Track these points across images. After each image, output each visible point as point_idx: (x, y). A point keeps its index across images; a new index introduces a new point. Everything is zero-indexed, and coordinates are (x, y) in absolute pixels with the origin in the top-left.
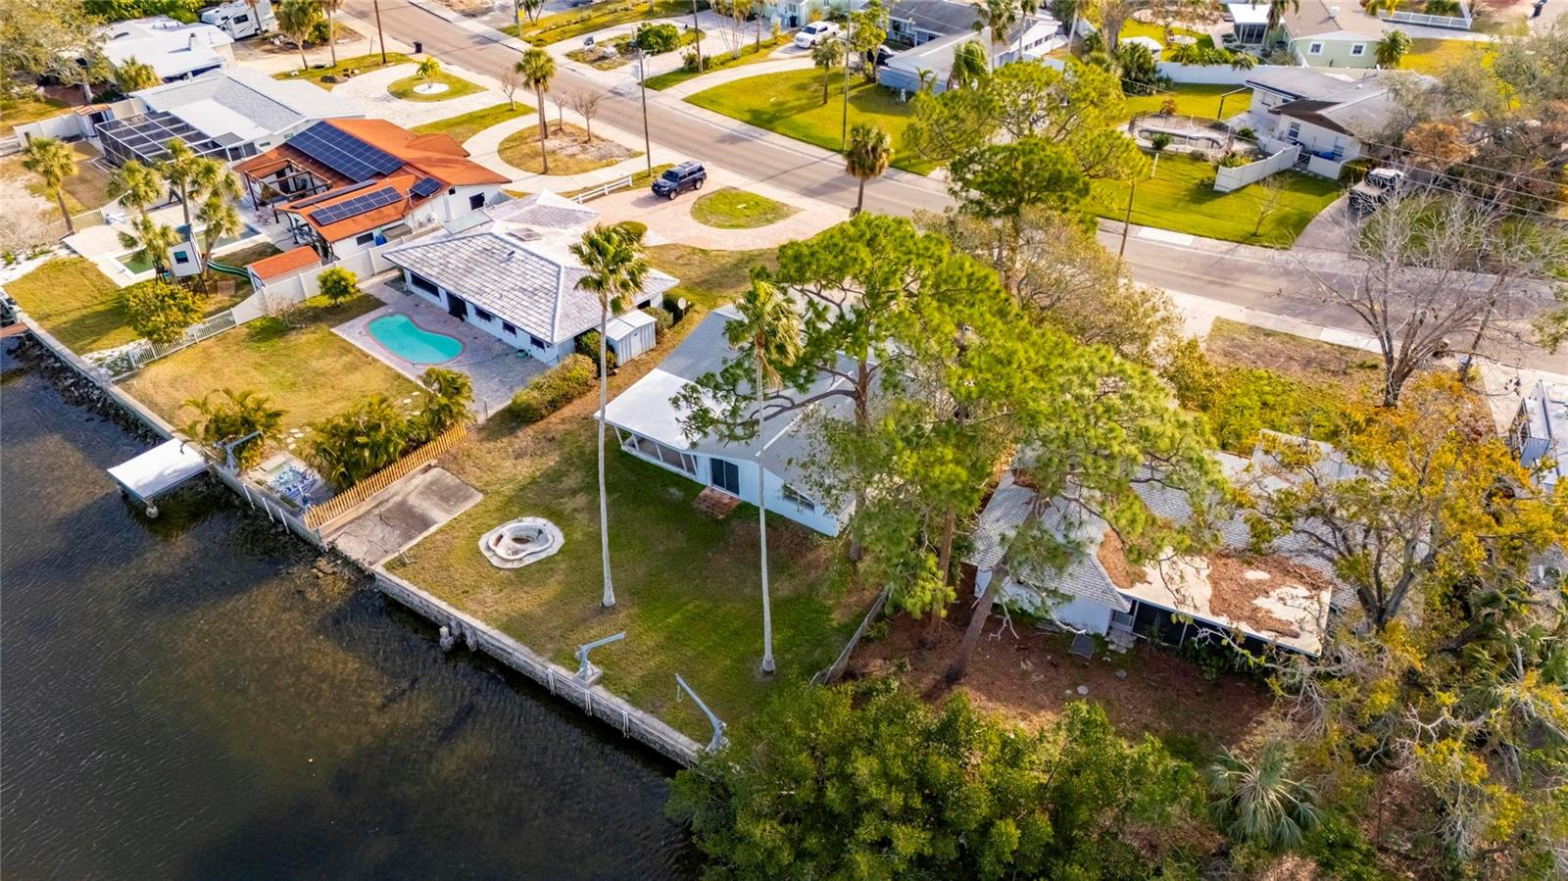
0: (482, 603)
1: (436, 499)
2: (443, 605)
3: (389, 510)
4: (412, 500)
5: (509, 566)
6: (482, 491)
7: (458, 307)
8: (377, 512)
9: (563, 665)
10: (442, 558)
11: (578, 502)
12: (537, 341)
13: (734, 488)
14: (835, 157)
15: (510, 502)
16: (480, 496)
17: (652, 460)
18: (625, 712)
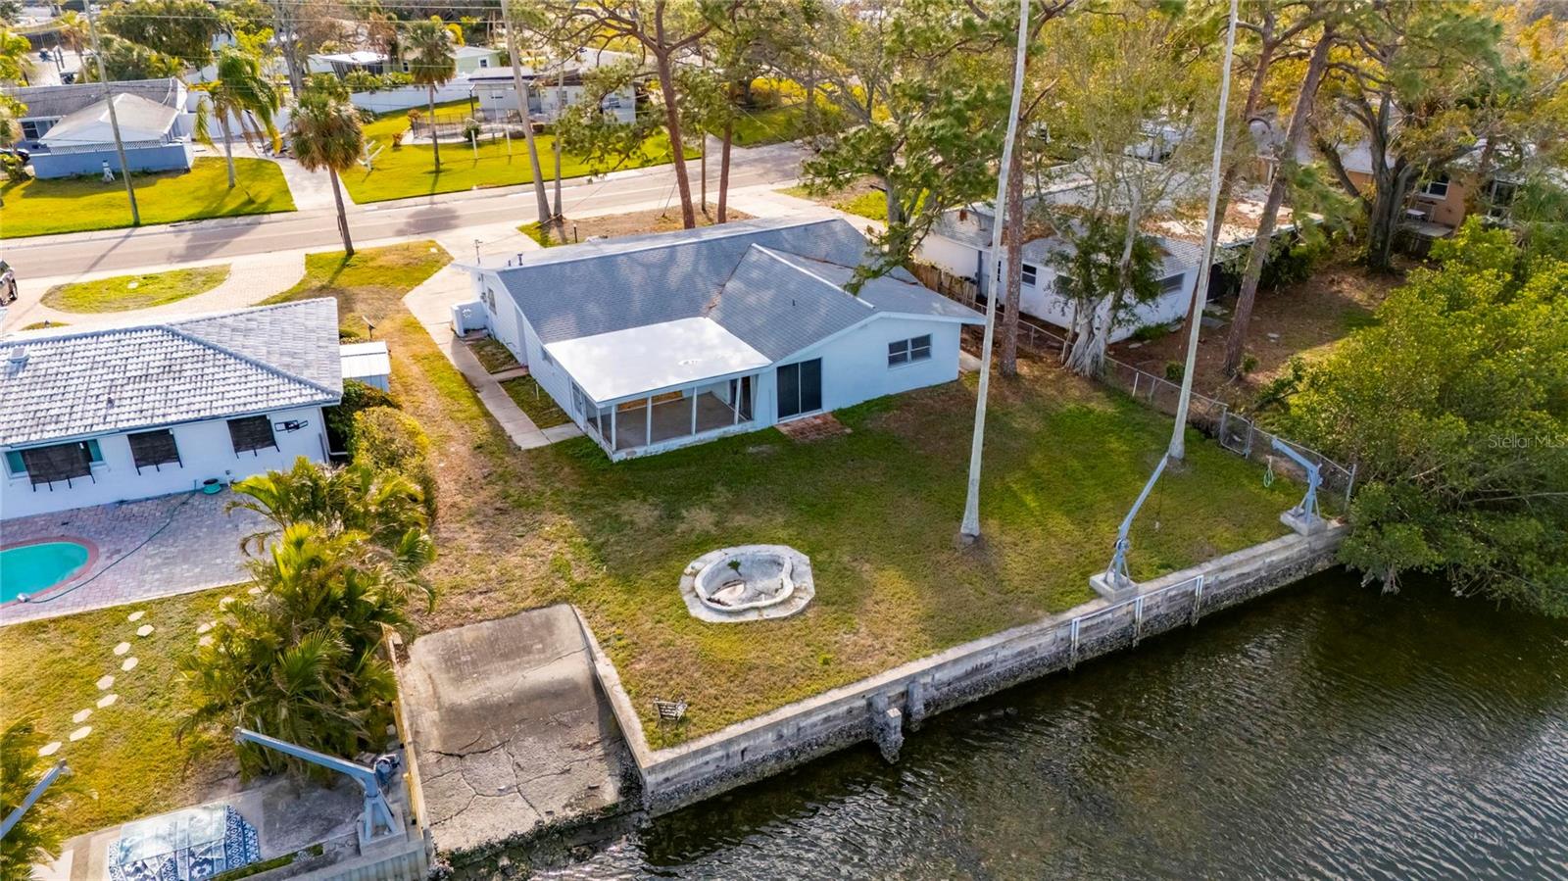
0: (864, 653)
1: (502, 665)
2: (836, 695)
3: (445, 740)
4: (466, 695)
5: (802, 603)
6: (554, 602)
8: (432, 758)
9: (1077, 605)
10: (714, 667)
11: (700, 518)
12: (251, 432)
13: (814, 401)
14: (139, 231)
15: (625, 577)
16: (565, 608)
17: (675, 444)
18: (1199, 578)
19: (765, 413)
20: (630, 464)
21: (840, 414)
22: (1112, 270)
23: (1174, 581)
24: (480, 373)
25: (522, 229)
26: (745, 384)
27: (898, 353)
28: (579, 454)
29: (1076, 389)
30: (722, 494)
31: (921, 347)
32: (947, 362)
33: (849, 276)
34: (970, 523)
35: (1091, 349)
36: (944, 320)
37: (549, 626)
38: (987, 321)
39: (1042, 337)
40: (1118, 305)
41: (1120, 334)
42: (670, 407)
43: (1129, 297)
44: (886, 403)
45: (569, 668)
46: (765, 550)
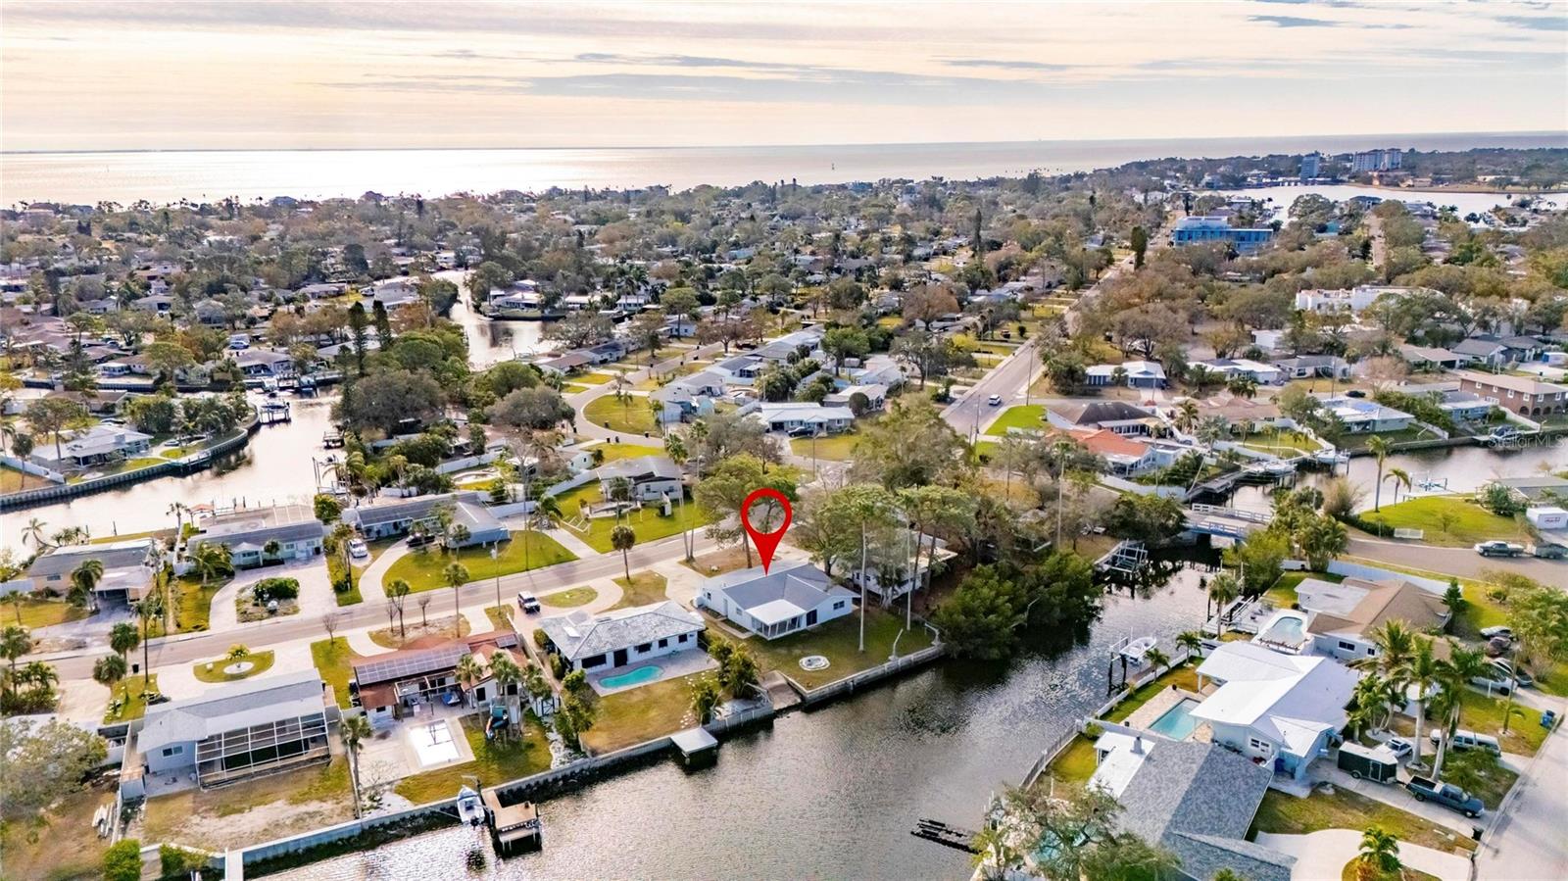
2: (839, 681)
5: (828, 665)
6: (775, 669)
7: (621, 657)
9: (886, 663)
10: (814, 678)
11: (797, 651)
12: (683, 638)
13: (815, 621)
14: (531, 572)
15: (786, 663)
16: (775, 672)
17: (782, 635)
18: (912, 657)
19: (804, 625)
20: (773, 640)
21: (823, 624)
22: (891, 580)
23: (907, 657)
24: (712, 618)
25: (680, 563)
26: (795, 621)
27: (836, 606)
28: (756, 639)
29: (885, 614)
30: (800, 646)
31: (842, 604)
32: (849, 608)
33: (825, 587)
34: (861, 647)
35: (887, 602)
36: (847, 596)
37: (774, 675)
38: (862, 596)
39: (873, 598)
40: (894, 590)
41: (895, 597)
42: (782, 625)
43: (896, 588)
44: (834, 620)
45: (783, 682)
46: (816, 657)
